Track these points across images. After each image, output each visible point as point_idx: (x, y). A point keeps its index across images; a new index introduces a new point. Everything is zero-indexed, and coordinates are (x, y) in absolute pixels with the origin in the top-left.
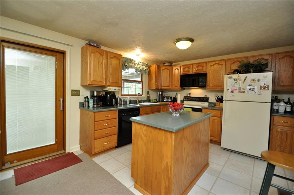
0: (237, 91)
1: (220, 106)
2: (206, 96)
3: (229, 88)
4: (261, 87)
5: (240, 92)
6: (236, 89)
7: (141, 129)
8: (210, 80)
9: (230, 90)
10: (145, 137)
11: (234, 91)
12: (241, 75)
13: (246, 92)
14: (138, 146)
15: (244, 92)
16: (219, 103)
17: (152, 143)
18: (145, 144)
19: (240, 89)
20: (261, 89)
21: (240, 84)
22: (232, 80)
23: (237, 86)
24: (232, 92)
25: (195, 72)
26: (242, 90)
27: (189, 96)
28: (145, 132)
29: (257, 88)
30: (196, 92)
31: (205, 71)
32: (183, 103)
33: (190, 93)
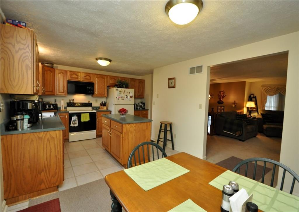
0: (121, 98)
1: (103, 109)
2: (89, 101)
3: (117, 96)
4: (130, 96)
5: (122, 99)
6: (120, 98)
7: (131, 127)
8: (97, 89)
9: (117, 98)
10: (134, 131)
11: (119, 99)
12: (122, 89)
13: (125, 99)
14: (129, 139)
15: (124, 99)
16: (102, 107)
17: (139, 133)
18: (134, 135)
19: (122, 97)
20: (130, 97)
21: (122, 95)
22: (118, 92)
23: (121, 96)
24: (118, 99)
25: (83, 80)
26: (123, 98)
27: (72, 102)
28: (134, 128)
29: (129, 97)
30: (80, 98)
31: (92, 81)
32: (66, 109)
33: (73, 99)
